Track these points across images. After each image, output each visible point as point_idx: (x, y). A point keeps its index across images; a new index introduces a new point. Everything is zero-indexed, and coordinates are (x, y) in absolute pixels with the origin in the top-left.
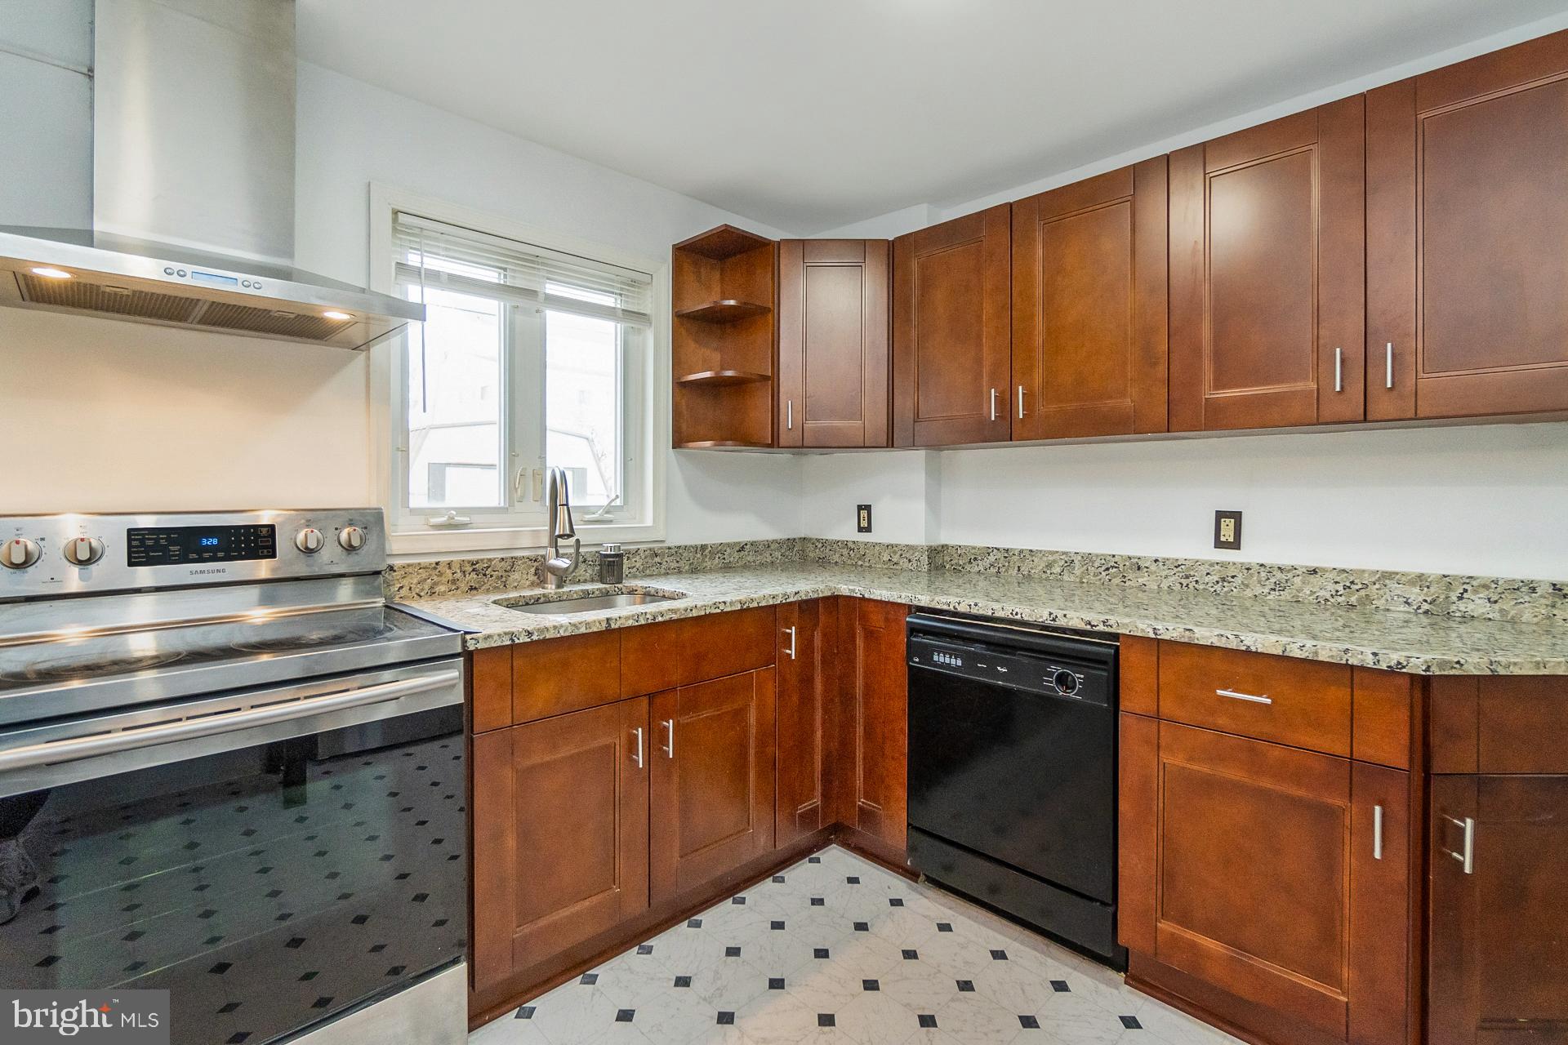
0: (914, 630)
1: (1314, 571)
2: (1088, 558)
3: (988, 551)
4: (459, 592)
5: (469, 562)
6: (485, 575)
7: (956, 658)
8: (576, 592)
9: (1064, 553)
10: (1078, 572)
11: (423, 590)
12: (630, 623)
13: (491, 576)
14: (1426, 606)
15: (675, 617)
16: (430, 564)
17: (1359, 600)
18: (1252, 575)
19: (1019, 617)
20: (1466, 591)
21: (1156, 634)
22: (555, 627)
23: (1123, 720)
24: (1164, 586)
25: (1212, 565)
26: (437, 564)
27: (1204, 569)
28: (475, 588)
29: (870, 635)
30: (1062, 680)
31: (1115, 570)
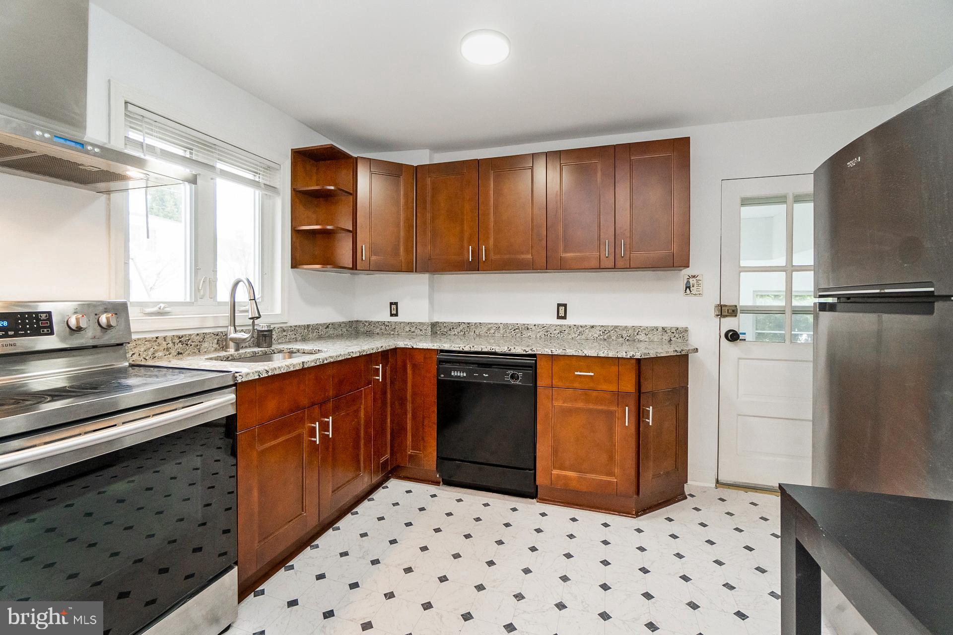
0: (440, 362)
1: (593, 327)
2: (506, 326)
3: (459, 324)
4: (171, 356)
5: (177, 336)
6: (187, 345)
7: (463, 373)
8: (249, 353)
9: (495, 324)
10: (502, 332)
11: (147, 355)
12: (313, 364)
13: (191, 345)
14: (628, 338)
15: (332, 360)
16: (153, 338)
17: (607, 337)
18: (571, 330)
19: (494, 350)
20: (639, 331)
21: (552, 353)
23: (539, 390)
24: (538, 336)
25: (556, 326)
26: (157, 338)
27: (553, 328)
28: (181, 353)
29: (414, 366)
30: (512, 377)
31: (518, 330)
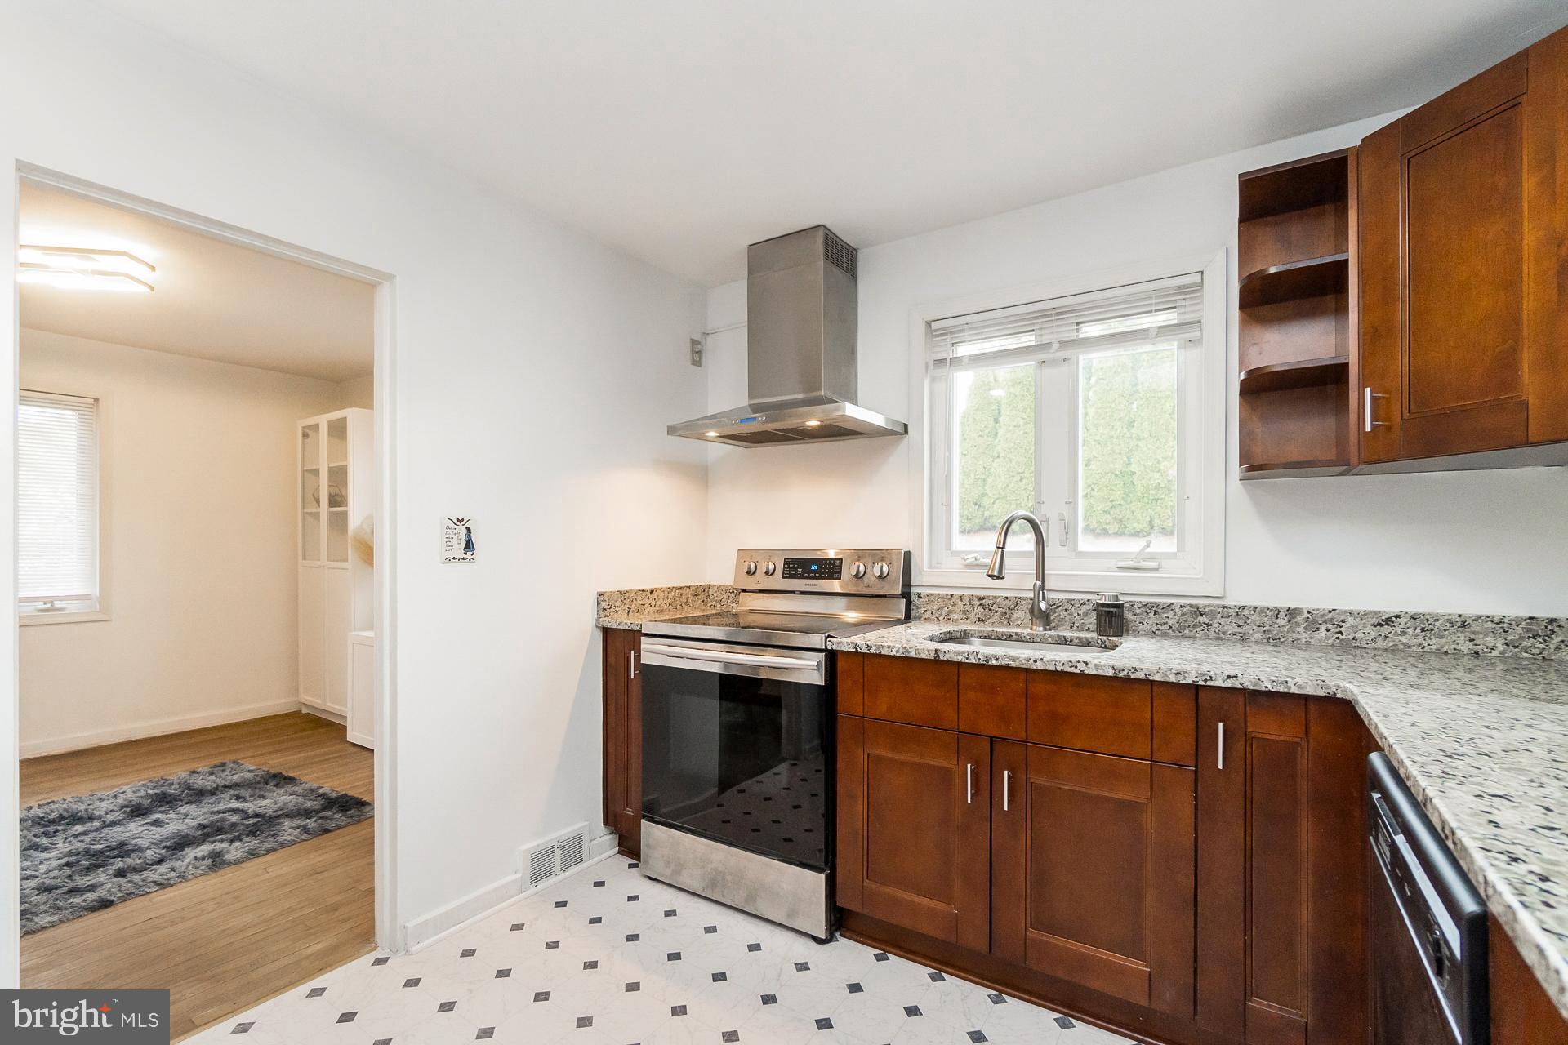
4: (968, 621)
5: (977, 597)
6: (990, 610)
11: (941, 615)
12: (960, 658)
13: (996, 612)
15: (1013, 664)
16: (947, 595)
22: (889, 647)
26: (952, 595)
28: (982, 620)
